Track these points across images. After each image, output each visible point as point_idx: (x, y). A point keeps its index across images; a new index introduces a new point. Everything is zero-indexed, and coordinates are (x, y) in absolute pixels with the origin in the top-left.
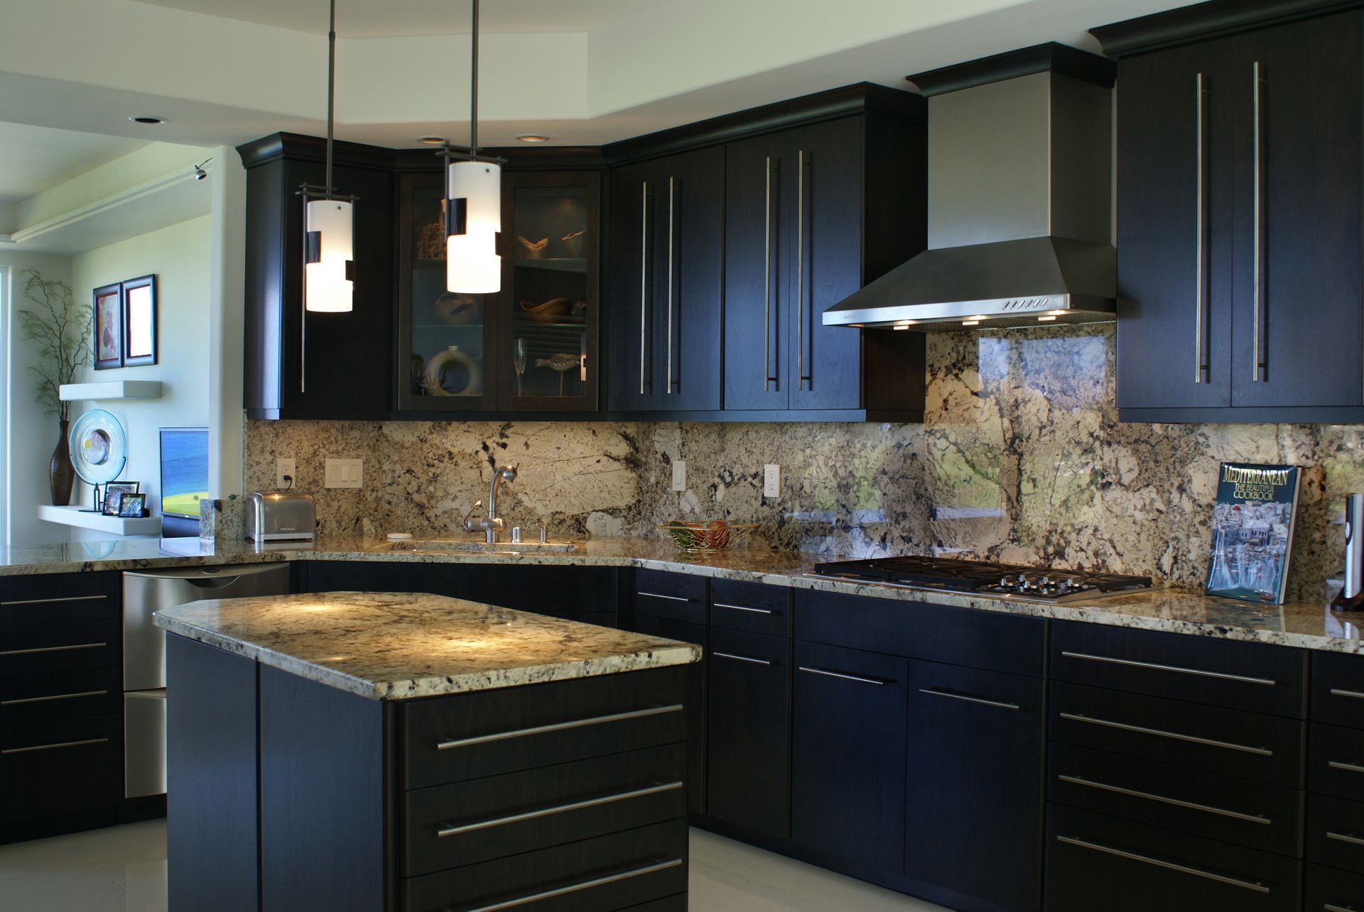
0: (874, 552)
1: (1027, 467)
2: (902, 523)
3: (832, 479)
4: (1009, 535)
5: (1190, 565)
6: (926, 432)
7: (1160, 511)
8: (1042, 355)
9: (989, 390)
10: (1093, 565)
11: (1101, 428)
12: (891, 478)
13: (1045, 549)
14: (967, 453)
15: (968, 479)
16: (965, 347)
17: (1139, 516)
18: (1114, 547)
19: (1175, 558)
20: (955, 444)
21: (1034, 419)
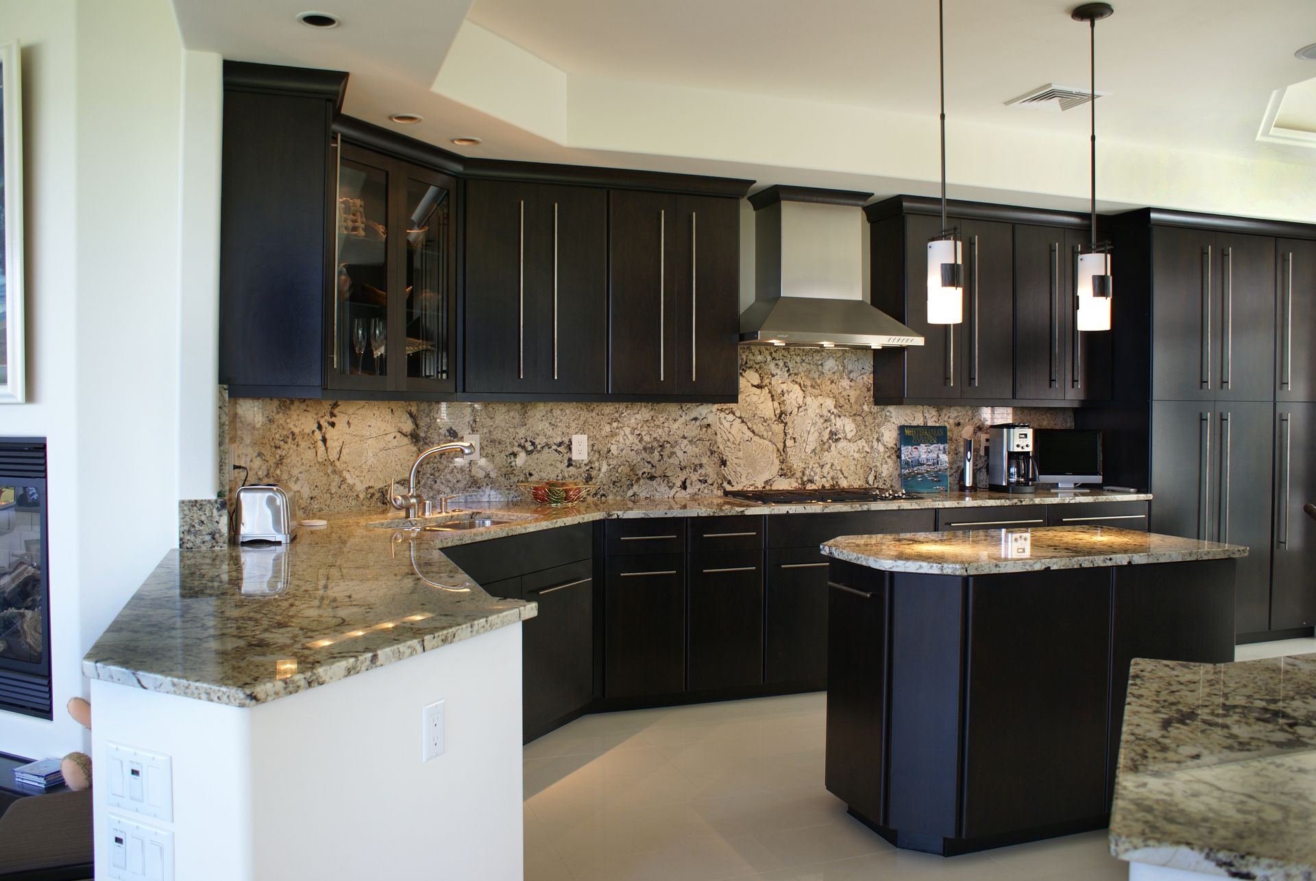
0: (676, 492)
1: (790, 431)
2: (700, 471)
3: (638, 443)
4: (778, 472)
5: (883, 479)
6: (718, 410)
7: (868, 453)
8: (799, 365)
9: (764, 384)
10: (831, 485)
11: (835, 407)
12: (690, 441)
13: (802, 478)
14: (749, 424)
15: (750, 439)
16: (747, 356)
17: (856, 455)
18: (843, 474)
19: (875, 477)
20: (740, 418)
21: (794, 402)
